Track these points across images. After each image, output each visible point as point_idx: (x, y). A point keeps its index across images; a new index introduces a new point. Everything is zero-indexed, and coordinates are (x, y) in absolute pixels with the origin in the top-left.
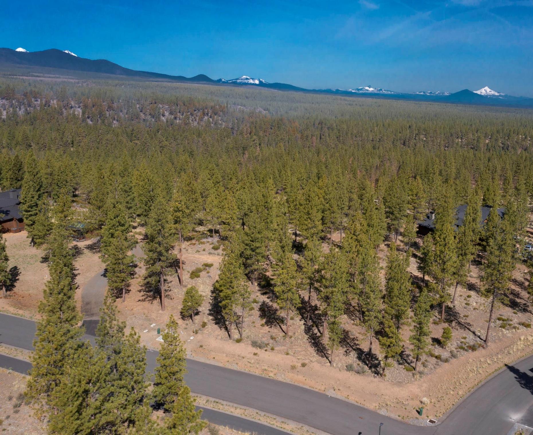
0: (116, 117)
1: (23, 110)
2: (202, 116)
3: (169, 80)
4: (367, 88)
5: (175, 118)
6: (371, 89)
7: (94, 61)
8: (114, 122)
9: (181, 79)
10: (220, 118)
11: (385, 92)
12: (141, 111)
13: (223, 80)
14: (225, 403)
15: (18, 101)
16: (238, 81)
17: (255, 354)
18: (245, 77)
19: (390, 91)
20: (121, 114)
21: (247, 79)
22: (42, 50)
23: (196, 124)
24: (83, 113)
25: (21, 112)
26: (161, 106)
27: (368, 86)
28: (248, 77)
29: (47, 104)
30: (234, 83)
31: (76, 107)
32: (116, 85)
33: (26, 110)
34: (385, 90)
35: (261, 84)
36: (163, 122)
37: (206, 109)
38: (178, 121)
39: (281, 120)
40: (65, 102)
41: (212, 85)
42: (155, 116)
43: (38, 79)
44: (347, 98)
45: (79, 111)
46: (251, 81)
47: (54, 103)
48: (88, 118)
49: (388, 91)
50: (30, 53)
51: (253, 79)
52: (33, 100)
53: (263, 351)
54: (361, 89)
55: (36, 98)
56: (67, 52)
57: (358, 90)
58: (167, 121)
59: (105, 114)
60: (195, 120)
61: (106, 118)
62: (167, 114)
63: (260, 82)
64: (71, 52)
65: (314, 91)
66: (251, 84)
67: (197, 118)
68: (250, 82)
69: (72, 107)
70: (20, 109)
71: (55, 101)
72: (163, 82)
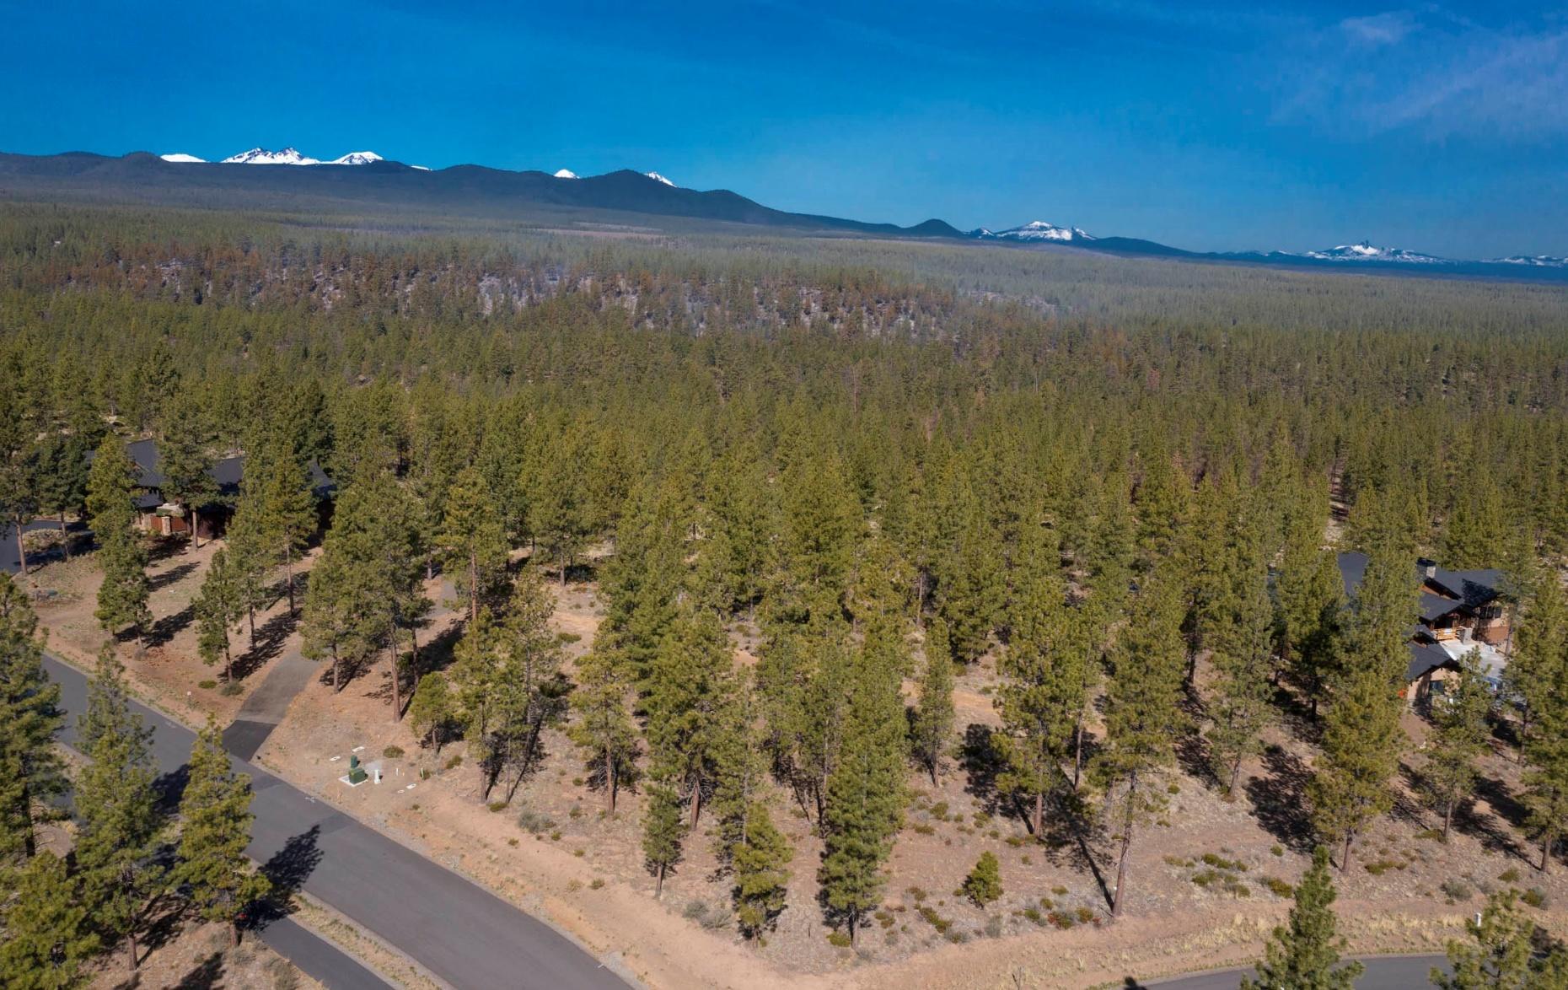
0: (705, 314)
1: (525, 298)
2: (893, 314)
3: (860, 234)
4: (1358, 248)
5: (832, 319)
6: (1371, 251)
7: (706, 194)
8: (701, 326)
9: (889, 230)
10: (934, 319)
11: (1412, 259)
12: (761, 303)
13: (986, 232)
14: (364, 932)
15: (519, 280)
16: (1022, 234)
17: (513, 843)
18: (1038, 223)
19: (1424, 255)
20: (717, 308)
21: (1042, 228)
22: (603, 174)
23: (876, 332)
24: (640, 306)
25: (521, 304)
26: (805, 292)
27: (1362, 244)
28: (1045, 224)
29: (573, 286)
30: (1011, 240)
31: (628, 293)
32: (735, 246)
33: (531, 298)
34: (1409, 254)
35: (1077, 241)
36: (803, 326)
37: (904, 298)
38: (836, 326)
39: (1083, 327)
40: (608, 282)
41: (954, 243)
42: (790, 314)
43: (583, 233)
44: (1287, 274)
45: (631, 302)
46: (1053, 234)
47: (587, 284)
48: (649, 316)
49: (1417, 255)
50: (583, 180)
51: (1056, 228)
52: (547, 277)
53: (533, 838)
54: (1341, 252)
55: (551, 272)
56: (652, 175)
57: (1333, 253)
58: (812, 326)
59: (683, 308)
60: (877, 324)
61: (684, 316)
62: (815, 307)
63: (1075, 234)
64: (662, 175)
65: (1212, 257)
66: (1052, 241)
67: (881, 319)
68: (1049, 236)
69: (619, 293)
70: (520, 296)
71: (588, 282)
72: (839, 237)
